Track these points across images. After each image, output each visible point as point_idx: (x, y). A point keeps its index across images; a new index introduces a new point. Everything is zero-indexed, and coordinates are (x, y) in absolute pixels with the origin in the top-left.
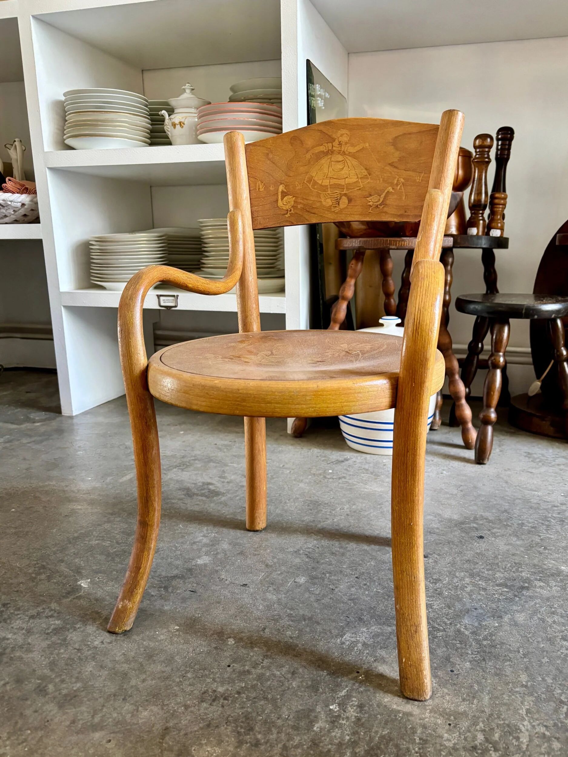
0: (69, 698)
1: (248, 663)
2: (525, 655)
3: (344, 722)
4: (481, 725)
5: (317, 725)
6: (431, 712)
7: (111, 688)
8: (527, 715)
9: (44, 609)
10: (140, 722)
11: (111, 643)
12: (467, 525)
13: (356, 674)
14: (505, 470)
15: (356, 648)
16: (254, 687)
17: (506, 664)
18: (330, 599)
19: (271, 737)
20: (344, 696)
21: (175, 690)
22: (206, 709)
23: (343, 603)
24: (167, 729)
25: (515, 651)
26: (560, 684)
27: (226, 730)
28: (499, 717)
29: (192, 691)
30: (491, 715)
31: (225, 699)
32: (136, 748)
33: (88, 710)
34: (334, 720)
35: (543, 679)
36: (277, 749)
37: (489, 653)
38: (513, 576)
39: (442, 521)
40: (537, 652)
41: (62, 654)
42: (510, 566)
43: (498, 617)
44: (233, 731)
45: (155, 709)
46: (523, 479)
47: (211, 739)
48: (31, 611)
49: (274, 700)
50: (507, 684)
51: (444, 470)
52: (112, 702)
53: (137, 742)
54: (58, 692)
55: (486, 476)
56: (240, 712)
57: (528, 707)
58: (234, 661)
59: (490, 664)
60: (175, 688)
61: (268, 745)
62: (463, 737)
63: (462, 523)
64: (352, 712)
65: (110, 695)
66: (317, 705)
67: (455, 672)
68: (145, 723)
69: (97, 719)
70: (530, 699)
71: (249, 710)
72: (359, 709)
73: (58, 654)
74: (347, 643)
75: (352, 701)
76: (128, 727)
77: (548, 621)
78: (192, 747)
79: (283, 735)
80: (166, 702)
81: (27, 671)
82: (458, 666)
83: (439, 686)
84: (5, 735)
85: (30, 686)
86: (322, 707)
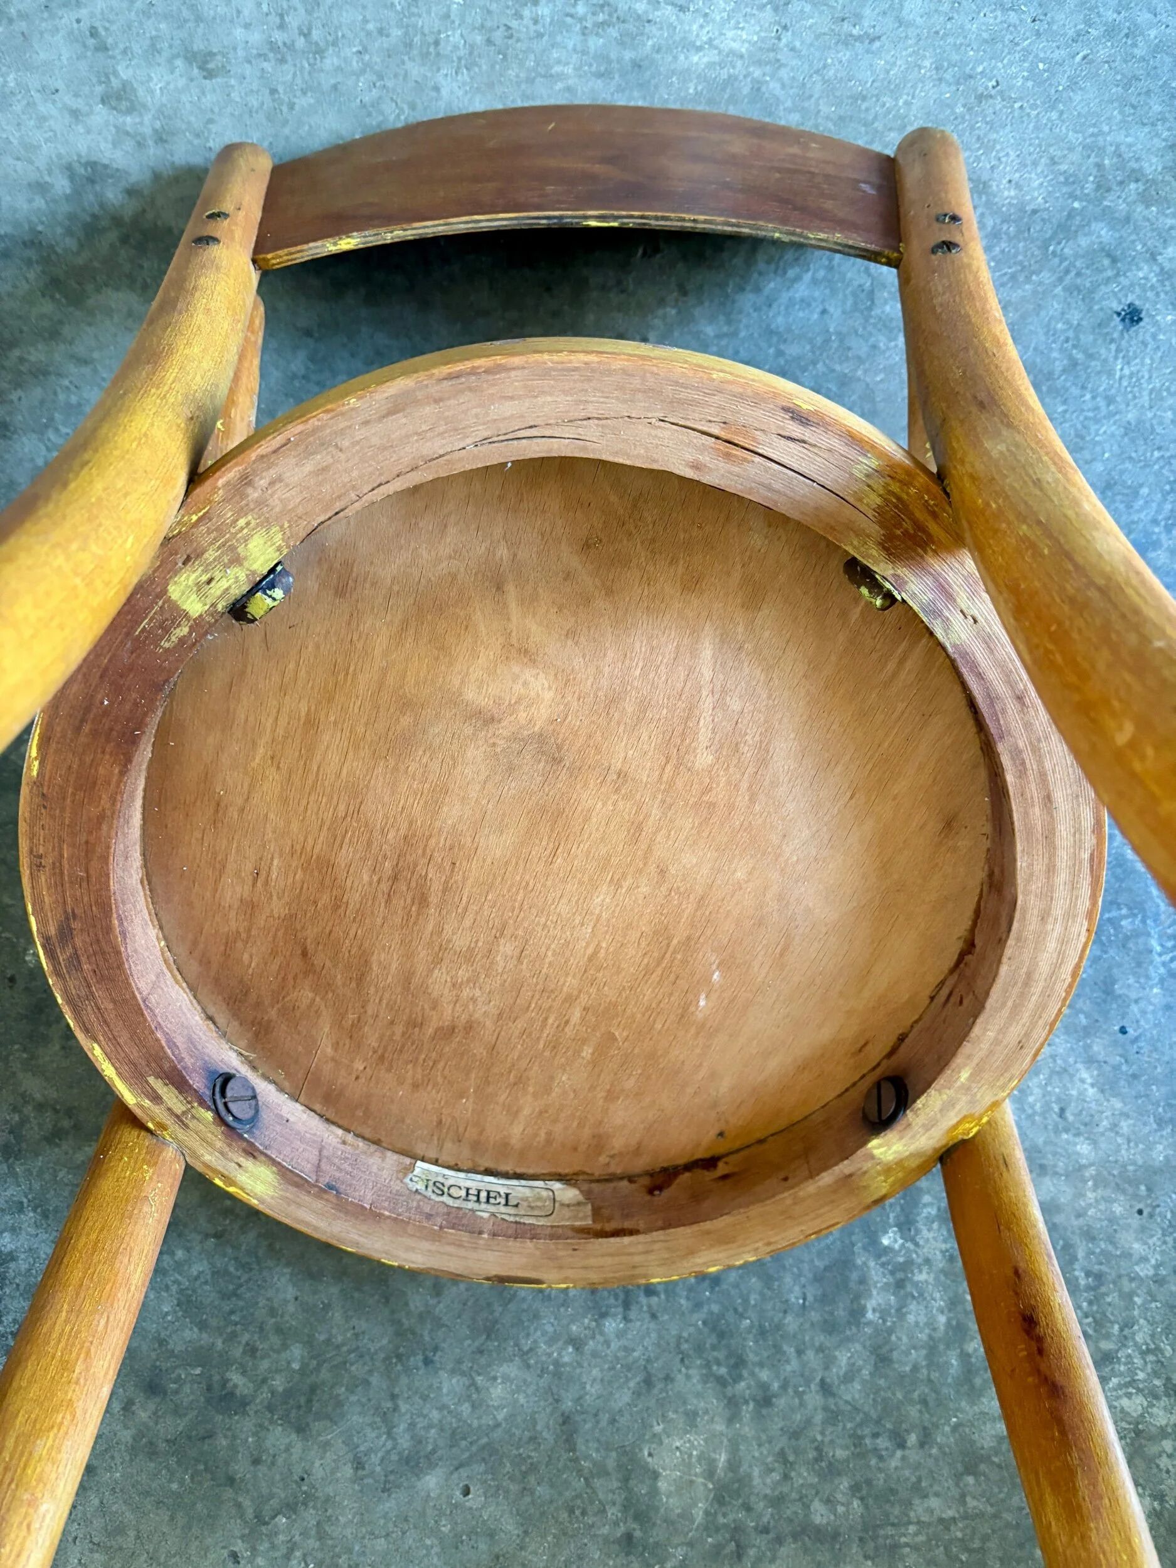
3: (923, 1277)
5: (870, 1304)
6: (1095, 1187)
9: (14, 1108)
10: (501, 1416)
19: (788, 1368)
22: (620, 1334)
24: (566, 1419)
27: (690, 1381)
32: (532, 1493)
33: (368, 1419)
34: (901, 1277)
36: (814, 1399)
44: (705, 1379)
45: (511, 1369)
47: (671, 1415)
52: (404, 1380)
53: (525, 1475)
54: (265, 1389)
56: (698, 1319)
61: (790, 1391)
63: (1063, 228)
64: (931, 1241)
65: (387, 1358)
66: (853, 1245)
67: (1130, 1030)
68: (511, 1417)
69: (405, 1443)
71: (715, 1308)
76: (485, 1440)
78: (641, 1450)
79: (810, 1354)
80: (527, 1345)
81: (144, 1347)
82: (1135, 1008)
83: (1102, 1091)
84: (239, 1546)
85: (189, 1394)
86: (865, 1248)
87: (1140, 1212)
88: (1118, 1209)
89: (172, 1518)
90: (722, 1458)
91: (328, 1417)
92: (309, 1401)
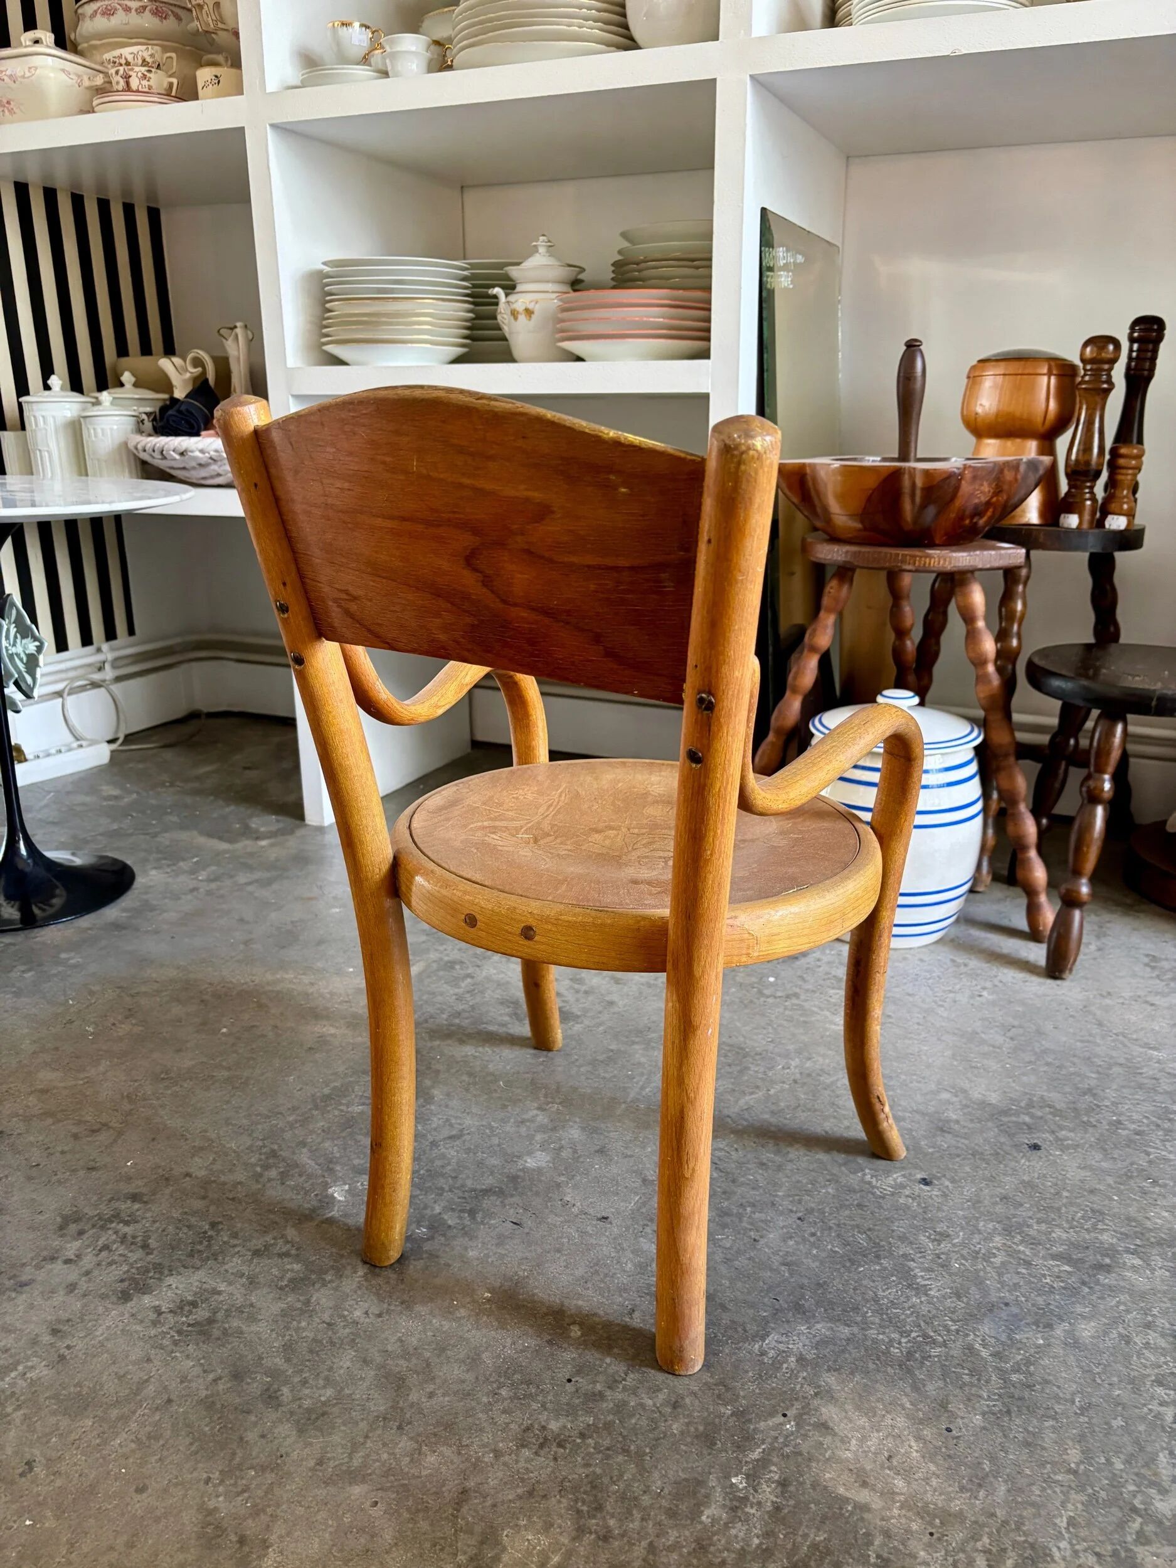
0: (314, 1416)
1: (601, 1378)
2: (1083, 1410)
3: (753, 1511)
4: (986, 1540)
5: (707, 1512)
6: (901, 1508)
7: (380, 1404)
8: (1067, 1529)
9: (275, 1238)
10: (424, 1473)
11: (380, 1315)
12: (1014, 1119)
13: (782, 1419)
14: (1101, 995)
15: (785, 1366)
16: (608, 1426)
17: (1047, 1424)
18: (749, 1259)
19: (631, 1526)
20: (758, 1460)
21: (479, 1419)
22: (528, 1460)
23: (771, 1270)
24: (464, 1492)
25: (1066, 1400)
26: (1137, 1474)
27: (559, 1505)
28: (1018, 1529)
29: (507, 1424)
30: (1005, 1523)
31: (560, 1445)
32: (416, 1522)
33: (343, 1442)
34: (737, 1505)
35: (1109, 1462)
36: (639, 1550)
37: (1020, 1399)
38: (1084, 1240)
39: (967, 1106)
40: (1104, 1405)
41: (304, 1329)
42: (1083, 1217)
43: (1045, 1327)
44: (570, 1508)
45: (447, 1452)
46: (1133, 1018)
47: (535, 1519)
48: (254, 1241)
49: (640, 1455)
50: (1043, 1465)
51: (984, 988)
52: (379, 1432)
53: (418, 1511)
54: (297, 1403)
55: (1063, 1007)
56: (583, 1472)
57: (1072, 1514)
58: (579, 1372)
59: (1018, 1421)
60: (480, 1415)
61: (625, 1539)
62: (950, 1560)
63: (1006, 1112)
64: (768, 1493)
65: (378, 1417)
66: (710, 1473)
67: (954, 1432)
68: (431, 1476)
69: (356, 1462)
70: (1077, 1497)
71: (598, 1471)
72: (779, 1490)
73: (297, 1329)
74: (772, 1353)
75: (771, 1471)
76: (405, 1482)
77: (1135, 1343)
78: (503, 1530)
79: (651, 1523)
80: (465, 1442)
81: (250, 1357)
82: (960, 1421)
83: (923, 1457)
84: (216, 1475)
85: (254, 1387)
86: (718, 1479)
87: (931, 1534)
88: (914, 1527)
89: (191, 1444)
90: (556, 1559)
91: (321, 1431)
92: (317, 1418)
